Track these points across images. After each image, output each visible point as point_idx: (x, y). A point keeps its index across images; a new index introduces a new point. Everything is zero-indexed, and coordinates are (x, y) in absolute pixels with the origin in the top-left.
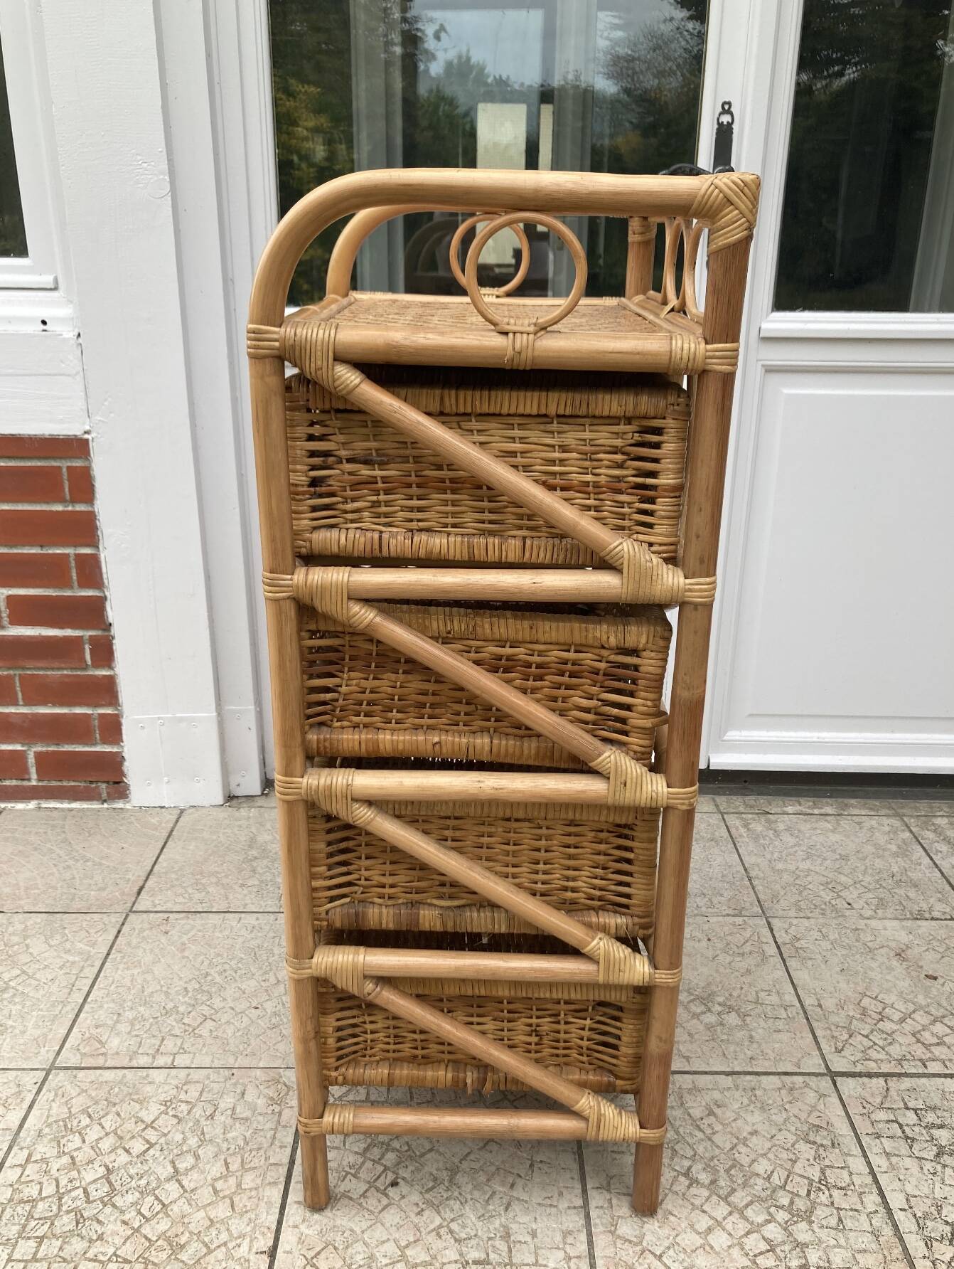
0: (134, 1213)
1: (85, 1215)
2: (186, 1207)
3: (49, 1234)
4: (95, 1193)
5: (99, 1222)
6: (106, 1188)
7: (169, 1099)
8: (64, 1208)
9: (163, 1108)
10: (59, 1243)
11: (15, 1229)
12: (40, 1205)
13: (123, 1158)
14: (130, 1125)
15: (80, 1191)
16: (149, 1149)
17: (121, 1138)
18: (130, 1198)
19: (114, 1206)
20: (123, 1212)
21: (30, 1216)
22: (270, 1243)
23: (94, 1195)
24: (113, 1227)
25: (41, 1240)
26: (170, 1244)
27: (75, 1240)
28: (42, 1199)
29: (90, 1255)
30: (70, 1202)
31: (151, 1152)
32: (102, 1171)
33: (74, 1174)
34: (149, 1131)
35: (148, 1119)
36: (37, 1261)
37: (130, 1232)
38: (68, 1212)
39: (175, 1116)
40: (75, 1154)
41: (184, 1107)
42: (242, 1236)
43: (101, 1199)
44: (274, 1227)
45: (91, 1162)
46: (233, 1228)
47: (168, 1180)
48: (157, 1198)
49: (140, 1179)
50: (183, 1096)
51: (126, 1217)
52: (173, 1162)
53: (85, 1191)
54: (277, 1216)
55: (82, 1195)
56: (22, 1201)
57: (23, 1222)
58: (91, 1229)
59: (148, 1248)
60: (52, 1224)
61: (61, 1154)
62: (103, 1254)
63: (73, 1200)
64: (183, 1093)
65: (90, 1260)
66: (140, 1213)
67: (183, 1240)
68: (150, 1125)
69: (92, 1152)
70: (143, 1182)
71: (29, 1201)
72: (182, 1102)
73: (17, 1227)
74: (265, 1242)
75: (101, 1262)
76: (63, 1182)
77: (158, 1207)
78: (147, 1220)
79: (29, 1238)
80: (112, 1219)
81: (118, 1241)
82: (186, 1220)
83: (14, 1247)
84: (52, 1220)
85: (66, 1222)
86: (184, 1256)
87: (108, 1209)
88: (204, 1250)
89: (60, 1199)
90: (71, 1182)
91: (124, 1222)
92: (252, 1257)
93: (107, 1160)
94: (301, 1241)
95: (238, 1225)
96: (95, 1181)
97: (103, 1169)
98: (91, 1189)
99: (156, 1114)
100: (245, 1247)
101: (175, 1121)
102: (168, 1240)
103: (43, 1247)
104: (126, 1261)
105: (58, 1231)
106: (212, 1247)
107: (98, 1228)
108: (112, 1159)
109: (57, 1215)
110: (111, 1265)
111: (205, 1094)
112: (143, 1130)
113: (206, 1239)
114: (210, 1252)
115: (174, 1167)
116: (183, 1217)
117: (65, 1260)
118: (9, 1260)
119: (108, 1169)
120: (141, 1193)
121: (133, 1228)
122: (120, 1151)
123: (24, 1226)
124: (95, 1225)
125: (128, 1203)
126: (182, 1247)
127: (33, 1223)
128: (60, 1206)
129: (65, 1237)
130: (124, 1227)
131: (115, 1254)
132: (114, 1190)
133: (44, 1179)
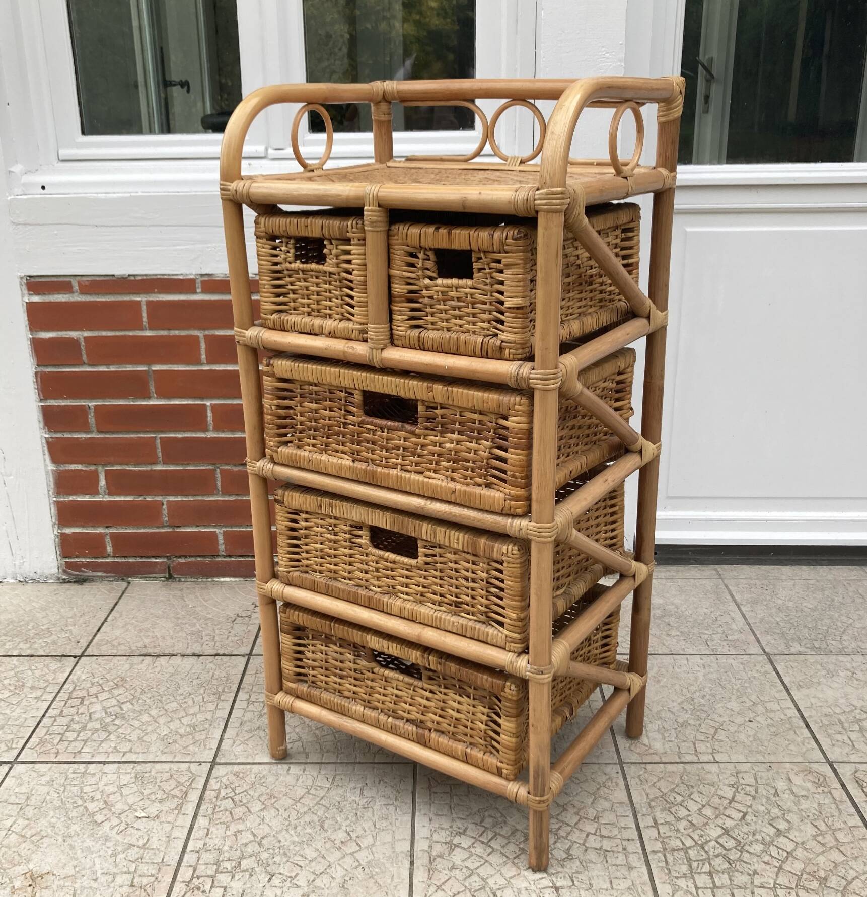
0: (769, 858)
1: (731, 858)
3: (714, 871)
5: (746, 863)
6: (733, 841)
7: (733, 783)
8: (711, 854)
9: (734, 789)
10: (726, 876)
11: (685, 868)
12: (691, 852)
13: (730, 822)
14: (717, 800)
15: (715, 843)
16: (744, 816)
17: (717, 809)
18: (758, 847)
20: (759, 856)
21: (689, 859)
23: (728, 846)
24: (760, 866)
25: (710, 874)
26: (815, 878)
27: (737, 874)
28: (690, 848)
29: (757, 884)
31: (749, 818)
33: (700, 832)
34: (736, 804)
35: (728, 796)
38: (717, 856)
39: (747, 795)
40: (690, 819)
41: (750, 789)
43: (735, 848)
45: (707, 824)
47: (778, 836)
48: (779, 848)
49: (755, 835)
51: (765, 860)
52: (771, 824)
53: (718, 843)
55: (718, 846)
56: (674, 850)
57: (686, 863)
58: (744, 867)
59: (800, 880)
60: (710, 864)
61: (679, 819)
62: (767, 883)
63: (713, 848)
64: (741, 780)
65: (760, 887)
66: (773, 857)
68: (733, 800)
69: (702, 817)
70: (759, 837)
71: (680, 849)
72: (745, 785)
75: (769, 888)
76: (696, 837)
77: (785, 854)
78: (783, 862)
79: (700, 873)
80: (755, 860)
81: (772, 875)
82: (815, 862)
83: (693, 878)
84: (708, 861)
85: (720, 863)
87: (746, 855)
89: (703, 848)
90: (702, 836)
91: (766, 863)
93: (718, 823)
96: (720, 836)
97: (719, 829)
98: (721, 841)
99: (732, 792)
101: (750, 797)
102: (811, 874)
103: (716, 879)
105: (719, 869)
107: (749, 866)
108: (722, 822)
109: (709, 858)
112: (730, 803)
115: (775, 827)
117: (740, 888)
119: (724, 829)
120: (763, 844)
121: (776, 867)
122: (724, 817)
123: (690, 865)
125: (758, 851)
126: (826, 879)
127: (695, 864)
128: (706, 852)
130: (769, 866)
131: (776, 884)
132: (740, 842)
133: (679, 835)
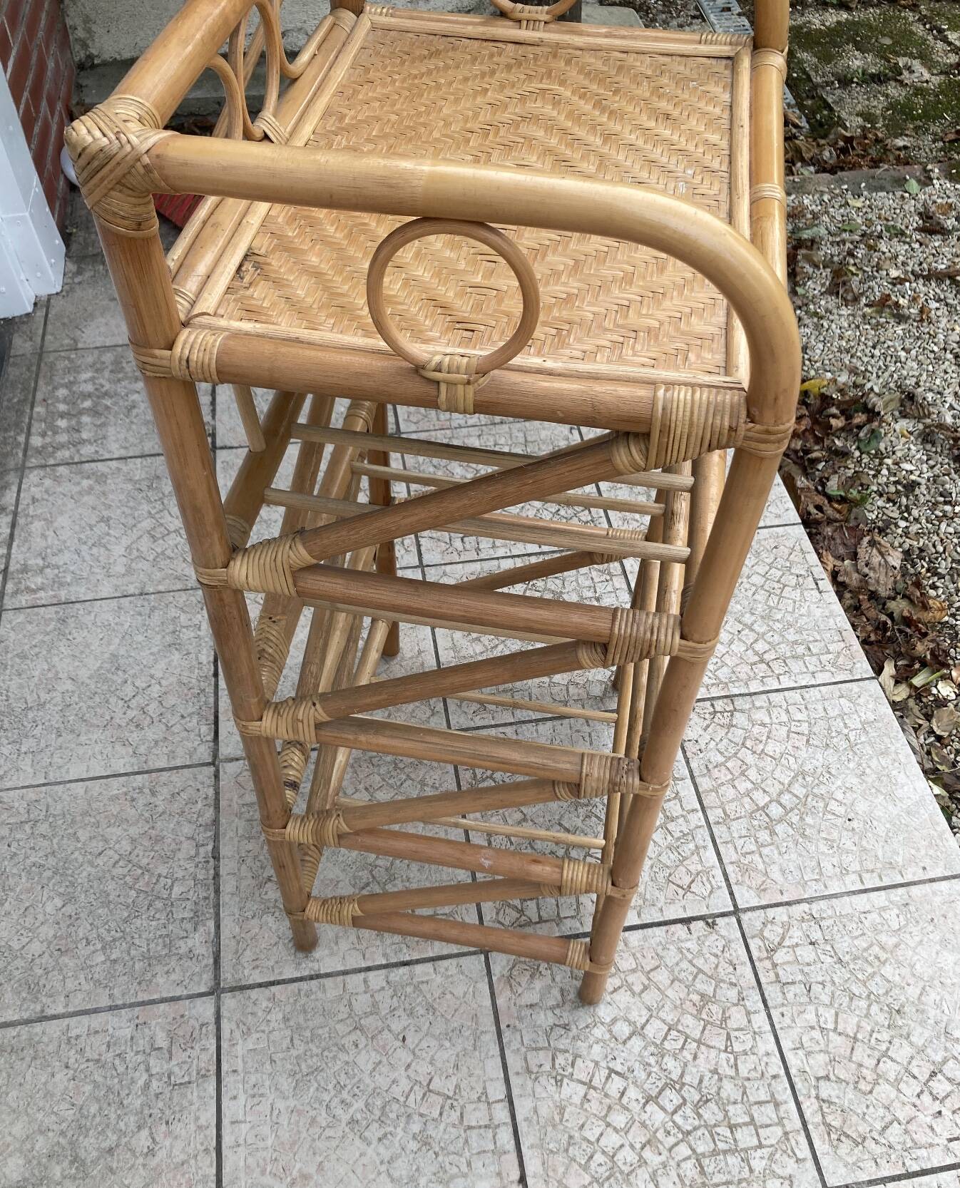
0: (685, 1053)
1: (697, 1097)
2: (667, 1008)
3: (726, 1123)
4: (675, 1101)
5: (701, 1081)
6: (668, 1092)
7: (553, 1081)
8: (696, 1123)
9: (566, 1081)
10: (731, 1108)
11: (731, 1160)
12: (700, 1150)
13: (633, 1093)
14: (594, 1107)
15: (677, 1118)
16: (617, 1073)
17: (610, 1108)
18: (670, 1063)
19: (682, 1076)
20: (685, 1065)
21: (715, 1153)
22: (679, 925)
23: (677, 1101)
24: (703, 1065)
25: (732, 1128)
26: (703, 1007)
27: (724, 1094)
28: (694, 1150)
29: (732, 1072)
30: (690, 1121)
31: (619, 1068)
32: (651, 1107)
33: (660, 1135)
34: (596, 1082)
35: (581, 1090)
36: (752, 1119)
37: (703, 1047)
38: (700, 1116)
39: (573, 1065)
41: (560, 1060)
42: (680, 950)
43: (679, 1092)
44: (664, 928)
45: (643, 1125)
46: (675, 961)
47: (644, 1037)
48: (665, 1038)
49: (650, 1065)
50: (547, 1067)
51: (690, 1057)
52: (624, 1043)
53: (675, 1112)
54: (655, 929)
55: (680, 1112)
56: (702, 1172)
57: (721, 1157)
58: (710, 1084)
59: (712, 1024)
60: (715, 1125)
62: (728, 1061)
63: (686, 1120)
64: (543, 1069)
65: (737, 1069)
66: (683, 1048)
67: (696, 998)
68: (589, 1085)
69: (633, 1128)
70: (652, 1060)
71: (700, 1165)
72: (553, 1065)
73: (729, 1158)
74: (680, 929)
75: (736, 1059)
76: (672, 1140)
77: (674, 1033)
78: (687, 1037)
79: (735, 1140)
80: (694, 1070)
81: (713, 1053)
82: (678, 1002)
83: (746, 1150)
84: (710, 1128)
85: (711, 1113)
86: (710, 991)
87: (687, 1079)
88: (700, 976)
89: (689, 1133)
90: (669, 1133)
91: (695, 1058)
92: (695, 935)
93: (636, 1108)
94: (672, 902)
95: (672, 956)
96: (663, 1109)
97: (648, 1108)
98: (670, 1108)
99: (573, 1085)
100: (688, 945)
101: (579, 1061)
102: (700, 1012)
103: (740, 1121)
104: (728, 1038)
105: (720, 1116)
106: (695, 971)
107: (706, 1079)
108: (635, 1104)
109: (706, 1126)
110: (736, 1049)
111: (540, 1045)
112: (595, 1088)
113: (690, 978)
114: (700, 971)
115: (629, 1038)
116: (676, 1007)
117: (744, 1093)
118: (760, 1146)
119: (647, 1102)
120: (663, 1057)
121: (698, 1047)
122: (625, 1100)
123: (725, 1152)
124: (705, 1083)
125: (677, 1064)
126: (702, 995)
127: (721, 1146)
128: (695, 1129)
129: (723, 1105)
130: (699, 1055)
131: (726, 1051)
132: (666, 1084)
133: (673, 1163)
